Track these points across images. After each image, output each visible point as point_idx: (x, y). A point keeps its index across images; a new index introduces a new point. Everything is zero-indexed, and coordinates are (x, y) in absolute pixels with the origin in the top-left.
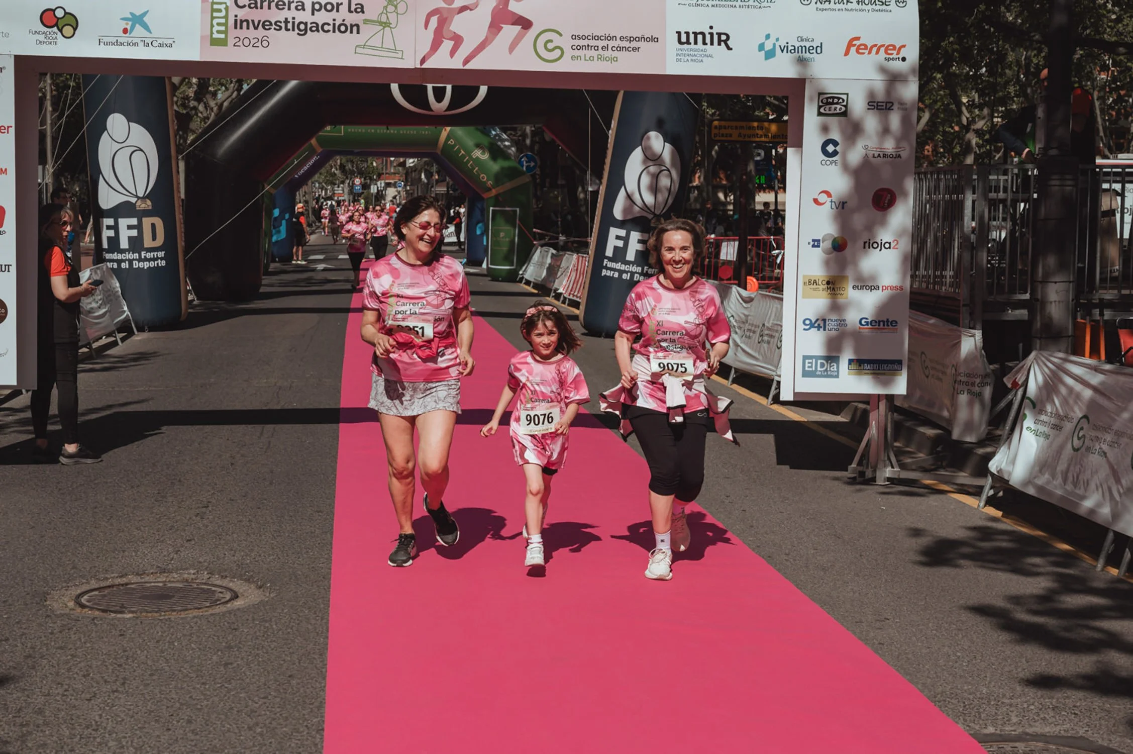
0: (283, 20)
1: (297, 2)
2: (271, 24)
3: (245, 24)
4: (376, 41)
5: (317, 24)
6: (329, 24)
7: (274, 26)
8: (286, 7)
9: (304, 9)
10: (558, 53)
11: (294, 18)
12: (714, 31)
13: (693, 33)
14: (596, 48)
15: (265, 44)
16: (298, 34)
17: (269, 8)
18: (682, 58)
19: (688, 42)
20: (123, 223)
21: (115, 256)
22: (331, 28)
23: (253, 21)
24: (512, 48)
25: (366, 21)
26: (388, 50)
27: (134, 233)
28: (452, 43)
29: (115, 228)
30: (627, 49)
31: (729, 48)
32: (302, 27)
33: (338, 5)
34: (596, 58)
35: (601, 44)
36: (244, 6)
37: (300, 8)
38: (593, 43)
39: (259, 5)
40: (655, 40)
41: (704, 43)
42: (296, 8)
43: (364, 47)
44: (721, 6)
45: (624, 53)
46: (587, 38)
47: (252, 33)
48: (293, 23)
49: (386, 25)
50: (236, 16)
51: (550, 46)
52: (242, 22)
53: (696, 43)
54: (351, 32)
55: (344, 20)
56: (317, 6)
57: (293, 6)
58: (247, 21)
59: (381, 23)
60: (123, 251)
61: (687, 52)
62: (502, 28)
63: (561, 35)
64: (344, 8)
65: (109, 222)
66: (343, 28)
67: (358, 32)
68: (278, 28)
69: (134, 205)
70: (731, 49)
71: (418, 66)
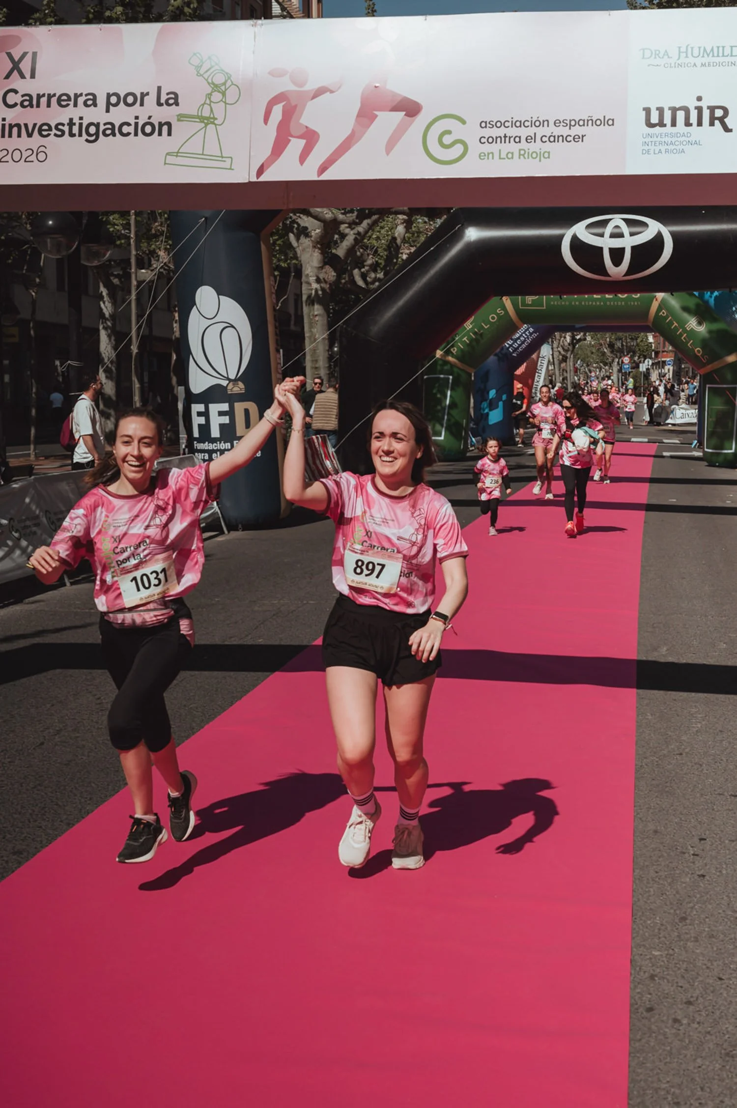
0: (66, 121)
1: (86, 95)
2: (50, 129)
3: (15, 130)
4: (194, 146)
5: (112, 124)
6: (129, 124)
7: (54, 131)
8: (72, 103)
9: (95, 104)
10: (458, 149)
11: (81, 118)
12: (704, 104)
13: (670, 108)
14: (517, 140)
15: (42, 156)
16: (87, 141)
17: (49, 105)
18: (652, 148)
19: (661, 124)
20: (214, 408)
21: (206, 446)
22: (131, 129)
23: (26, 125)
24: (390, 146)
25: (181, 117)
26: (211, 157)
27: (226, 420)
28: (303, 142)
29: (206, 414)
30: (565, 139)
31: (727, 129)
32: (92, 130)
33: (143, 95)
34: (516, 155)
35: (524, 132)
36: (15, 105)
37: (90, 102)
38: (512, 132)
39: (35, 102)
40: (609, 122)
41: (688, 124)
42: (85, 104)
43: (177, 154)
44: (715, 64)
45: (560, 145)
46: (503, 124)
47: (24, 142)
48: (81, 125)
49: (208, 121)
50: (4, 119)
51: (447, 140)
52: (11, 127)
53: (674, 124)
54: (160, 134)
55: (150, 118)
56: (114, 100)
57: (81, 100)
58: (18, 126)
59: (202, 119)
60: (214, 441)
61: (659, 139)
62: (376, 116)
63: (463, 122)
64: (150, 100)
65: (200, 407)
66: (148, 129)
67: (169, 134)
68: (59, 133)
69: (226, 388)
70: (731, 131)
71: (254, 179)
